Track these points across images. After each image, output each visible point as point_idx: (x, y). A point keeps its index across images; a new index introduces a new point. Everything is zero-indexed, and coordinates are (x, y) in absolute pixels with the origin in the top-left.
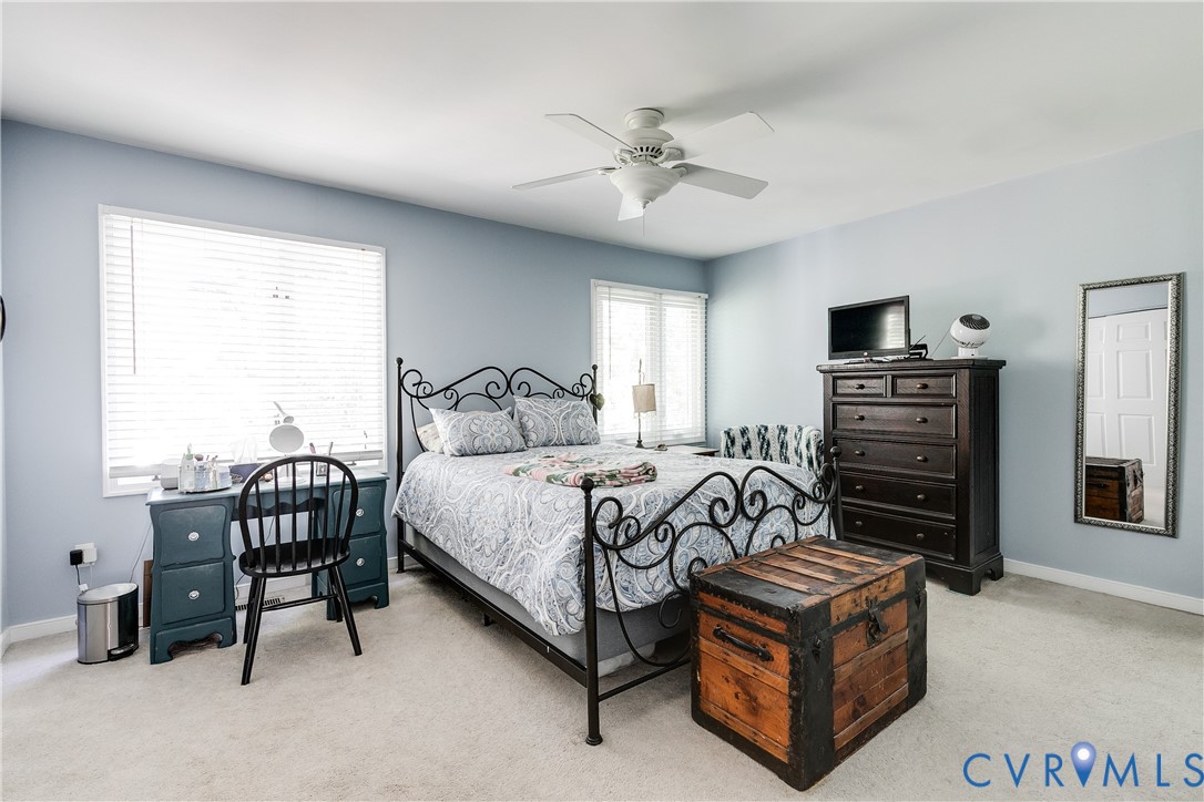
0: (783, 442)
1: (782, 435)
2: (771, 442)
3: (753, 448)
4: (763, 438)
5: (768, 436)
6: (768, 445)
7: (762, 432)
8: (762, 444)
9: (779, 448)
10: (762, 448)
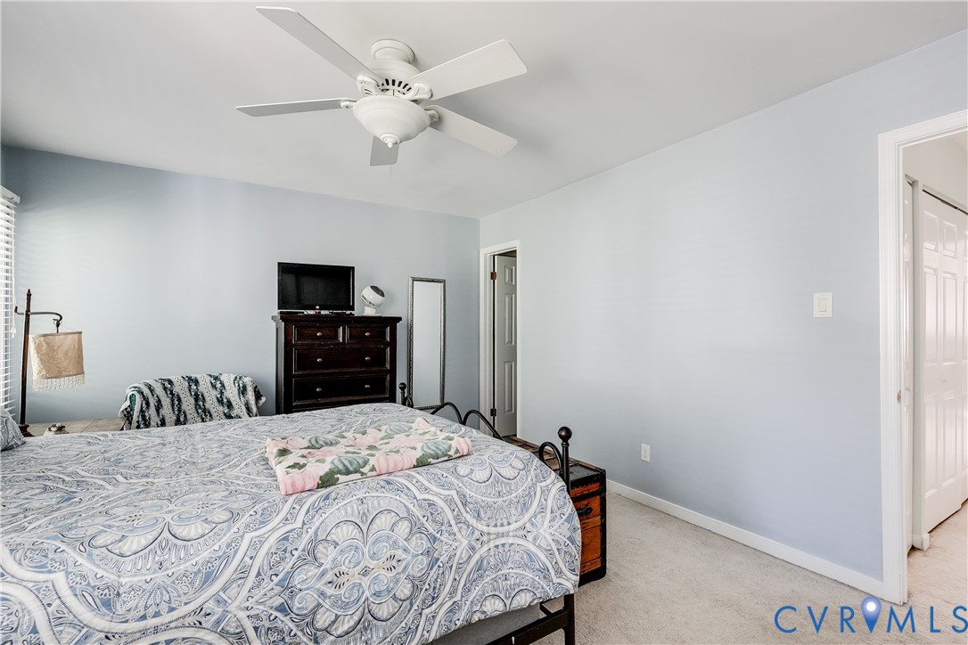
0: (196, 395)
1: (194, 387)
2: (182, 396)
3: (165, 407)
4: (171, 393)
5: (176, 389)
6: (179, 400)
7: (168, 385)
8: (173, 401)
9: (193, 401)
10: (173, 405)
